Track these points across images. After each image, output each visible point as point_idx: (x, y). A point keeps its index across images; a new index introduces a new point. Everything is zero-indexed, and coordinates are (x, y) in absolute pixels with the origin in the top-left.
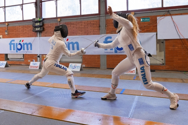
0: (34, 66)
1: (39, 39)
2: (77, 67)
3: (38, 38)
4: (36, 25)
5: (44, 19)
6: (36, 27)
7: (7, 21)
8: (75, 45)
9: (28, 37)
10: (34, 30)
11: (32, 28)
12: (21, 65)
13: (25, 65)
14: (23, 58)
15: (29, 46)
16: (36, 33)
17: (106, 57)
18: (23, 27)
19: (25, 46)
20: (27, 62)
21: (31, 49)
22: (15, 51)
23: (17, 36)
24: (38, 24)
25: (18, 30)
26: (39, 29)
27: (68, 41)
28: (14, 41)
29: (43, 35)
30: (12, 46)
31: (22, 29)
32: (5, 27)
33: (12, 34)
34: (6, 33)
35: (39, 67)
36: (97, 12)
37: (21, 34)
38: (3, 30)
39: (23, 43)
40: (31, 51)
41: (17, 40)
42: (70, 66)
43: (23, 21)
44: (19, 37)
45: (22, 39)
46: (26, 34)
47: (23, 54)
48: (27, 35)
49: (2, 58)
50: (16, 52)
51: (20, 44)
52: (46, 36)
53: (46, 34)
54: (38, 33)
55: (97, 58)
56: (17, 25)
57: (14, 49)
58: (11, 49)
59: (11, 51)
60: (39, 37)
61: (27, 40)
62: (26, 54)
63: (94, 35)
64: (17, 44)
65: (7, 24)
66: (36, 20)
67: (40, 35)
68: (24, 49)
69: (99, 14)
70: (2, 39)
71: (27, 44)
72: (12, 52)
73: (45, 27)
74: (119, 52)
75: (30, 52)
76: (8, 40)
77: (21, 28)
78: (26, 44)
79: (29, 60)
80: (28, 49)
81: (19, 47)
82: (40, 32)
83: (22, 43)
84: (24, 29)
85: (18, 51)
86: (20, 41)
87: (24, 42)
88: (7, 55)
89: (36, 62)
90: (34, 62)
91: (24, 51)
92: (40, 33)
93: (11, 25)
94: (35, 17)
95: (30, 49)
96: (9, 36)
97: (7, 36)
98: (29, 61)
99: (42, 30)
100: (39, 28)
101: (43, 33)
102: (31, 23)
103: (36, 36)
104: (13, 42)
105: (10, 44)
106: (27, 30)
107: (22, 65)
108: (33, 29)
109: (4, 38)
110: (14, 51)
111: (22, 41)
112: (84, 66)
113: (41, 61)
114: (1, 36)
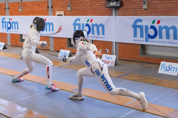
0: (108, 60)
1: (115, 18)
2: (173, 69)
3: (113, 17)
8: (171, 32)
9: (100, 15)
10: (108, 6)
11: (104, 1)
15: (101, 28)
16: (110, 10)
19: (95, 28)
21: (103, 34)
23: (84, 13)
25: (85, 5)
26: (114, 4)
27: (160, 24)
28: (79, 20)
29: (121, 12)
30: (77, 27)
31: (91, 3)
33: (77, 10)
34: (69, 9)
35: (114, 63)
37: (89, 11)
38: (65, 4)
39: (92, 24)
40: (103, 36)
41: (84, 19)
42: (162, 66)
44: (87, 15)
45: (90, 17)
46: (96, 11)
47: (92, 40)
48: (97, 13)
49: (63, 43)
51: (87, 25)
52: (124, 15)
53: (125, 12)
54: (114, 10)
60: (115, 15)
61: (98, 19)
62: (95, 40)
64: (83, 24)
67: (117, 13)
68: (93, 33)
70: (63, 16)
71: (98, 26)
75: (102, 38)
77: (89, 1)
78: (96, 25)
80: (98, 33)
82: (117, 8)
83: (90, 24)
84: (94, 2)
86: (88, 20)
87: (93, 22)
88: (70, 40)
89: (111, 56)
90: (108, 55)
91: (93, 35)
92: (117, 10)
95: (101, 34)
96: (73, 13)
97: (70, 12)
99: (118, 5)
100: (115, 2)
101: (121, 10)
103: (111, 14)
104: (78, 22)
105: (75, 24)
106: (97, 4)
108: (107, 3)
109: (66, 15)
111: (90, 21)
113: (117, 52)
114: (62, 13)
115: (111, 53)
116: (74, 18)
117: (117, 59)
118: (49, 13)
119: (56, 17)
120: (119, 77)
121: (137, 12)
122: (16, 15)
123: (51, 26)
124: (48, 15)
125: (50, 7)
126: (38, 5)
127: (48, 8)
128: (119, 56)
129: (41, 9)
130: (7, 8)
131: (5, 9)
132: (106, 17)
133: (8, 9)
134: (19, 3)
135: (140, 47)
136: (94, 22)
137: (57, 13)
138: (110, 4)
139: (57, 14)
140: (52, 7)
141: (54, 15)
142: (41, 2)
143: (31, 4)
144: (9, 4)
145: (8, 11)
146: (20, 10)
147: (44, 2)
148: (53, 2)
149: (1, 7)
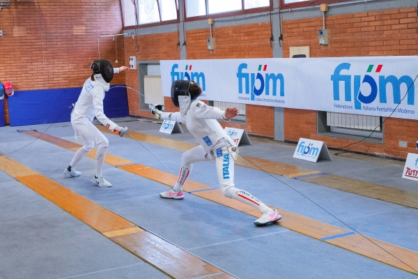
9: (401, 52)
11: (412, 19)
12: (371, 155)
13: (387, 158)
14: (378, 129)
15: (403, 87)
18: (381, 16)
19: (389, 87)
20: (397, 148)
21: (411, 101)
22: (352, 103)
23: (360, 50)
25: (363, 29)
28: (347, 66)
30: (342, 84)
31: (378, 23)
33: (341, 42)
34: (322, 41)
37: (373, 44)
38: (313, 29)
39: (381, 78)
40: (410, 107)
41: (358, 66)
44: (367, 54)
45: (375, 60)
46: (392, 42)
47: (381, 118)
48: (394, 47)
49: (307, 123)
50: (356, 108)
51: (368, 79)
56: (358, 9)
57: (348, 98)
58: (336, 97)
59: (337, 102)
61: (395, 65)
62: (388, 118)
64: (357, 78)
68: (383, 100)
70: (308, 58)
71: (396, 82)
72: (339, 106)
75: (406, 111)
76: (329, 64)
77: (373, 19)
78: (392, 79)
79: (403, 140)
80: (397, 100)
81: (366, 90)
83: (375, 76)
84: (386, 22)
85: (363, 104)
86: (371, 67)
87: (382, 73)
88: (323, 115)
91: (383, 105)
93: (336, 11)
95: (404, 101)
96: (331, 50)
97: (324, 48)
98: (403, 144)
104: (343, 72)
105: (336, 78)
106: (394, 27)
107: (375, 156)
109: (315, 56)
110: (348, 103)
111: (375, 68)
114: (305, 50)
118: (274, 52)
119: (290, 60)
122: (202, 57)
124: (271, 56)
125: (276, 37)
126: (248, 34)
127: (272, 39)
129: (255, 44)
130: (182, 43)
131: (179, 44)
133: (184, 44)
134: (207, 31)
136: (385, 72)
137: (294, 51)
139: (292, 53)
140: (281, 38)
141: (286, 55)
142: (256, 25)
143: (234, 32)
144: (187, 34)
145: (183, 49)
146: (210, 48)
147: (263, 25)
148: (283, 24)
149: (170, 40)
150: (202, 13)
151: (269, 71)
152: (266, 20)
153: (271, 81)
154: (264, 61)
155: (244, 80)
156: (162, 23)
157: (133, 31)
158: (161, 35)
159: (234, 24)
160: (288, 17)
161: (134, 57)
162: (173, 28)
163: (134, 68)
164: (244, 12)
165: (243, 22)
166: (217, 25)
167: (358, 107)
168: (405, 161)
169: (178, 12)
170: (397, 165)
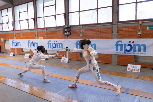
0: (64, 60)
1: (68, 40)
3: (66, 40)
4: (65, 30)
5: (71, 26)
6: (65, 32)
7: (46, 27)
8: (93, 46)
10: (64, 34)
11: (62, 32)
13: (58, 58)
15: (61, 45)
16: (65, 36)
17: (117, 56)
18: (56, 32)
19: (58, 45)
22: (52, 48)
23: (53, 38)
24: (66, 30)
25: (53, 34)
26: (67, 33)
28: (50, 41)
29: (70, 37)
30: (50, 44)
32: (44, 32)
33: (49, 36)
34: (45, 36)
35: (67, 61)
36: (111, 21)
37: (55, 37)
38: (43, 34)
39: (57, 43)
40: (62, 49)
41: (53, 41)
43: (57, 27)
44: (54, 39)
45: (56, 40)
48: (59, 38)
51: (54, 44)
52: (72, 39)
53: (72, 37)
55: (109, 56)
56: (52, 30)
57: (51, 47)
58: (49, 47)
59: (49, 48)
61: (59, 41)
62: (58, 51)
63: (108, 39)
64: (52, 43)
65: (45, 29)
66: (65, 27)
67: (68, 38)
68: (57, 47)
69: (112, 23)
70: (43, 39)
71: (59, 44)
72: (49, 49)
73: (71, 32)
74: (127, 53)
77: (55, 32)
78: (59, 43)
80: (60, 47)
81: (54, 46)
82: (68, 35)
83: (56, 43)
84: (57, 33)
85: (54, 48)
86: (55, 41)
88: (46, 51)
90: (64, 58)
91: (57, 49)
93: (48, 30)
94: (64, 25)
96: (47, 38)
97: (46, 37)
98: (61, 56)
99: (69, 34)
101: (70, 36)
102: (62, 29)
103: (65, 38)
104: (50, 42)
105: (48, 43)
106: (59, 34)
111: (56, 42)
112: (100, 62)
113: (69, 56)
114: (42, 38)
115: (66, 57)
116: (48, 40)
117: (69, 59)
118: (36, 38)
120: (70, 68)
121: (78, 37)
122: (19, 39)
123: (37, 44)
124: (35, 39)
125: (36, 35)
126: (30, 34)
127: (35, 35)
128: (70, 58)
129: (32, 36)
130: (15, 35)
131: (14, 36)
132: (64, 40)
133: (15, 36)
134: (20, 33)
135: (79, 54)
136: (57, 42)
137: (40, 38)
138: (65, 33)
139: (39, 39)
140: (37, 35)
141: (38, 39)
142: (32, 32)
143: (27, 33)
144: (16, 34)
145: (15, 37)
146: (21, 37)
147: (33, 32)
148: (37, 32)
149: (12, 35)
150: (19, 29)
151: (35, 42)
152: (34, 31)
153: (35, 44)
154: (34, 40)
155: (29, 44)
156: (9, 31)
157: (2, 32)
158: (9, 34)
159: (27, 32)
160: (38, 31)
161: (2, 39)
162: (12, 32)
163: (2, 41)
164: (29, 29)
165: (29, 32)
166: (23, 32)
167: (53, 49)
168: (61, 59)
169: (13, 29)
170: (60, 60)
